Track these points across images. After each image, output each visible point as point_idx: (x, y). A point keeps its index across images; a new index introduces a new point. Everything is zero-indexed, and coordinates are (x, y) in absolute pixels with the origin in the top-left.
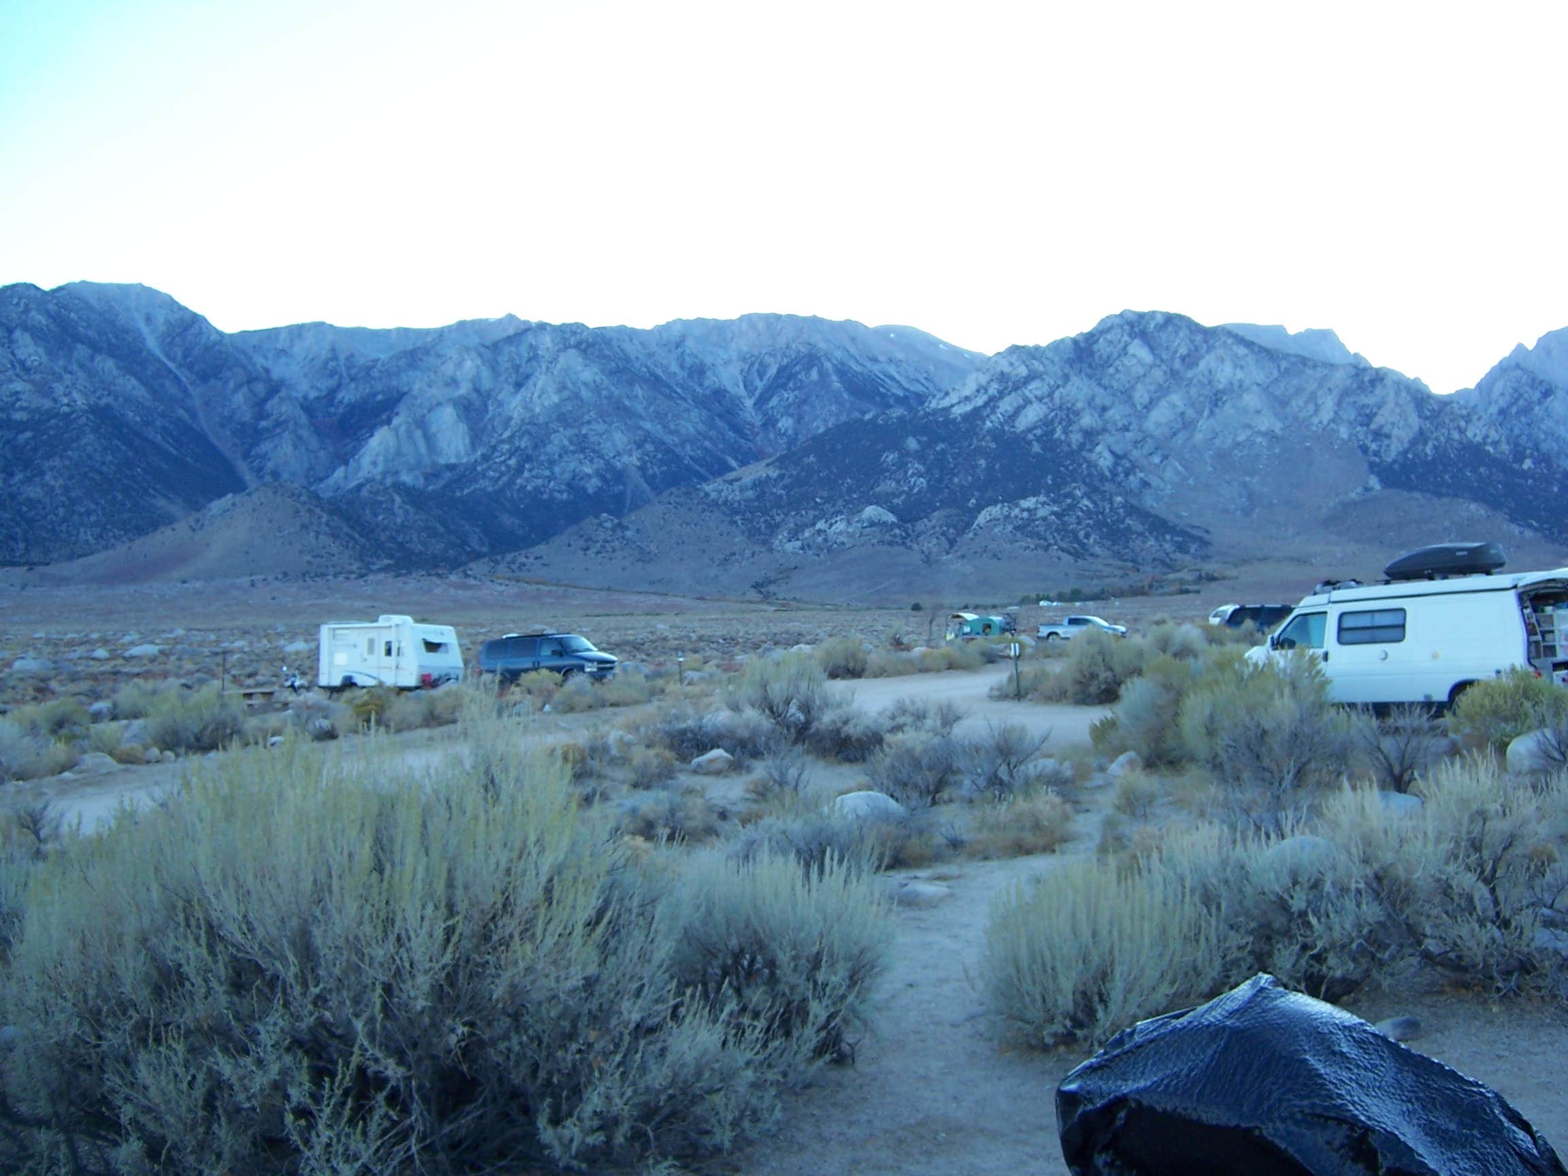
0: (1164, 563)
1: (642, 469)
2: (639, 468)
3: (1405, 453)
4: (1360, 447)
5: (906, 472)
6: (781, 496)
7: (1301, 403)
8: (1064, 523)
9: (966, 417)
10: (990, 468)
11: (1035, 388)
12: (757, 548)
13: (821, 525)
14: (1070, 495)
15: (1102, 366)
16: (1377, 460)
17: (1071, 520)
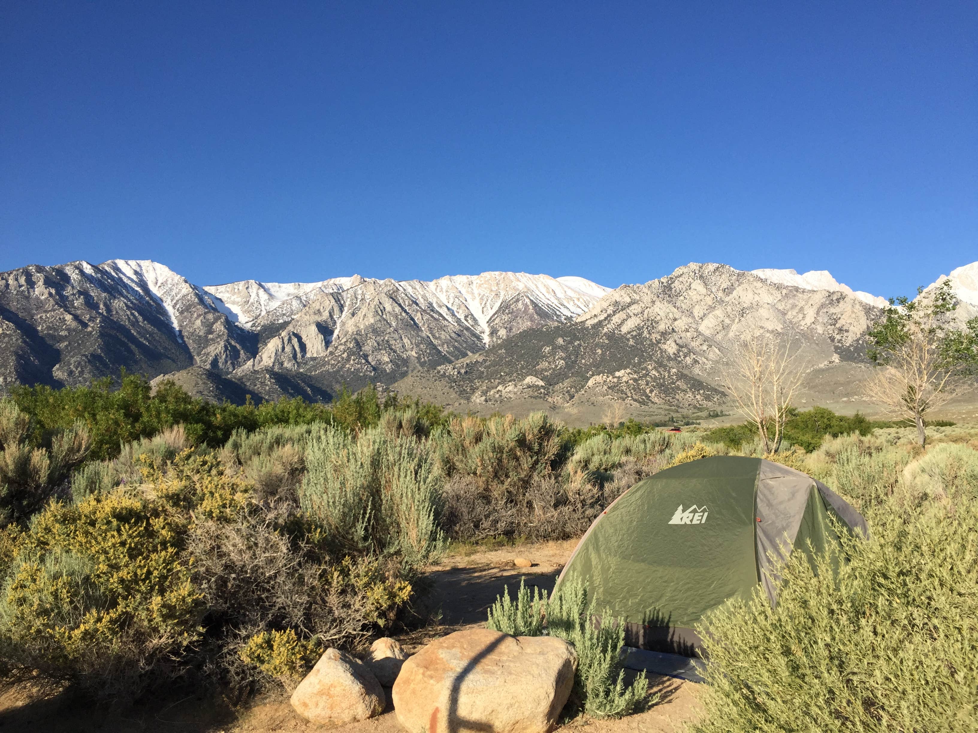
0: (695, 407)
1: (418, 358)
2: (417, 358)
3: (858, 340)
4: (830, 338)
5: (554, 358)
6: (483, 373)
7: (794, 313)
8: (638, 384)
9: (594, 326)
10: (603, 354)
11: (635, 309)
12: (462, 401)
13: (500, 388)
14: (646, 369)
15: (676, 296)
16: (840, 345)
17: (642, 383)
